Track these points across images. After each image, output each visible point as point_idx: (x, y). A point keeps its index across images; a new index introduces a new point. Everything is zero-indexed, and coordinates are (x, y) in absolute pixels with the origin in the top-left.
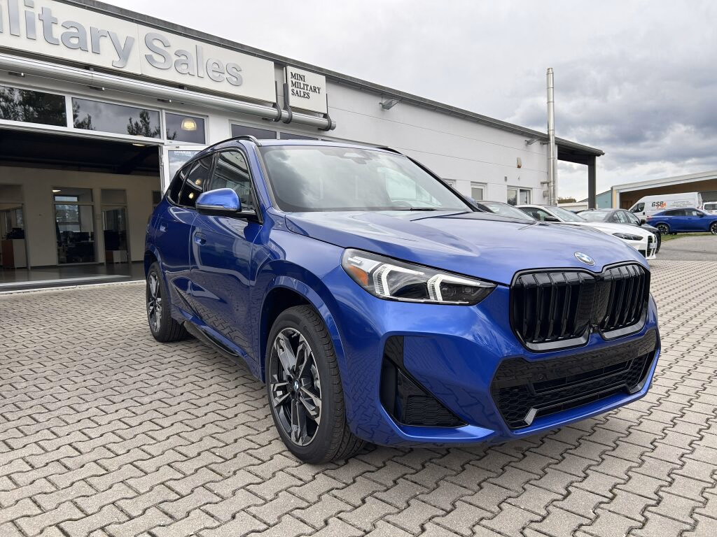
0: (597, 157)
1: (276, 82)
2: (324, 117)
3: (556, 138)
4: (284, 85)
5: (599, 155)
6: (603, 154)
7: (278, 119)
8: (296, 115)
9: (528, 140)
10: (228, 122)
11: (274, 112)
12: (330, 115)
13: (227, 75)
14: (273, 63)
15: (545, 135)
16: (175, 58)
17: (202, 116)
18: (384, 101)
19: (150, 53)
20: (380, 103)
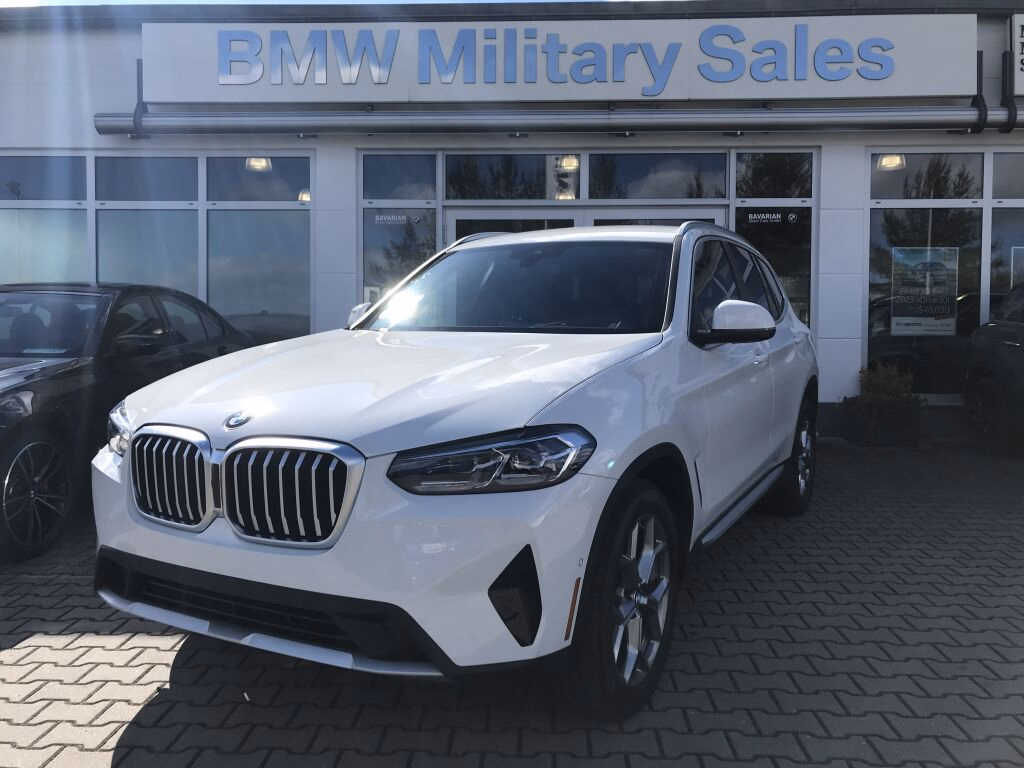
1: (980, 54)
4: (1005, 55)
7: (980, 126)
10: (863, 150)
11: (970, 115)
13: (858, 64)
14: (975, 16)
16: (750, 58)
17: (809, 147)
19: (705, 59)
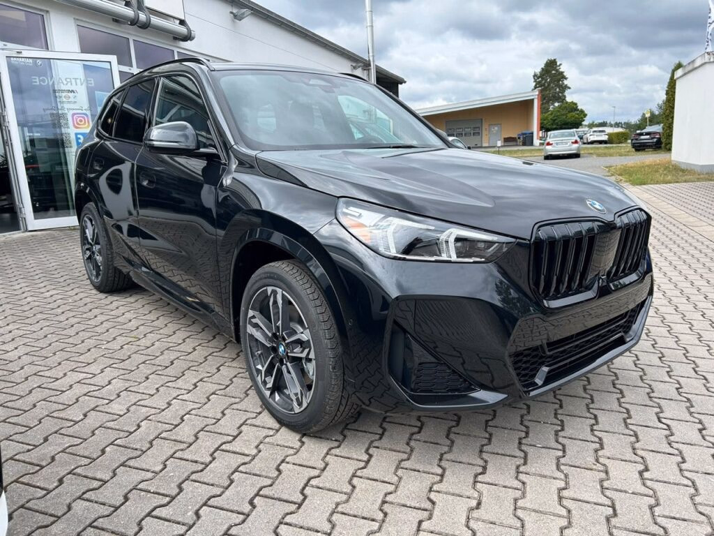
0: (400, 86)
2: (180, 24)
3: (376, 66)
5: (401, 83)
6: (405, 82)
7: (134, 22)
8: (155, 20)
9: (354, 65)
10: (73, 21)
11: (130, 12)
12: (188, 22)
15: (366, 60)
17: (41, 10)
18: (235, 11)
20: (231, 13)
